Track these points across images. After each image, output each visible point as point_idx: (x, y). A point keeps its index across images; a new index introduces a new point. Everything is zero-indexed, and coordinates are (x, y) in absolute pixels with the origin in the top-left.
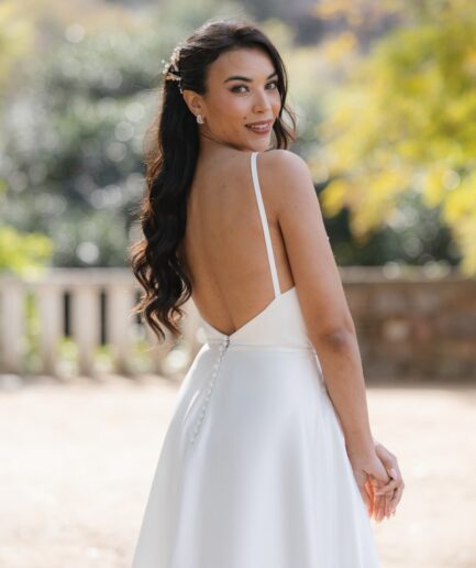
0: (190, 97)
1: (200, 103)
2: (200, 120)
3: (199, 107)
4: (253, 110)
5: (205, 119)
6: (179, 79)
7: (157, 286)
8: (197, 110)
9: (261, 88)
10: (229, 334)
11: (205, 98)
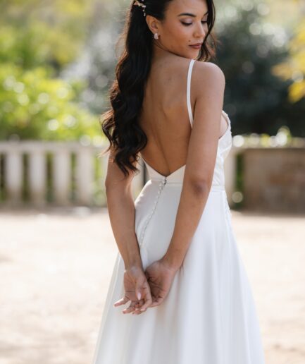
0: (151, 20)
1: (158, 26)
2: (156, 36)
3: (156, 28)
4: (194, 35)
5: (159, 36)
6: (144, 6)
7: (117, 140)
8: (155, 30)
9: (199, 22)
10: (166, 175)
11: (162, 23)
